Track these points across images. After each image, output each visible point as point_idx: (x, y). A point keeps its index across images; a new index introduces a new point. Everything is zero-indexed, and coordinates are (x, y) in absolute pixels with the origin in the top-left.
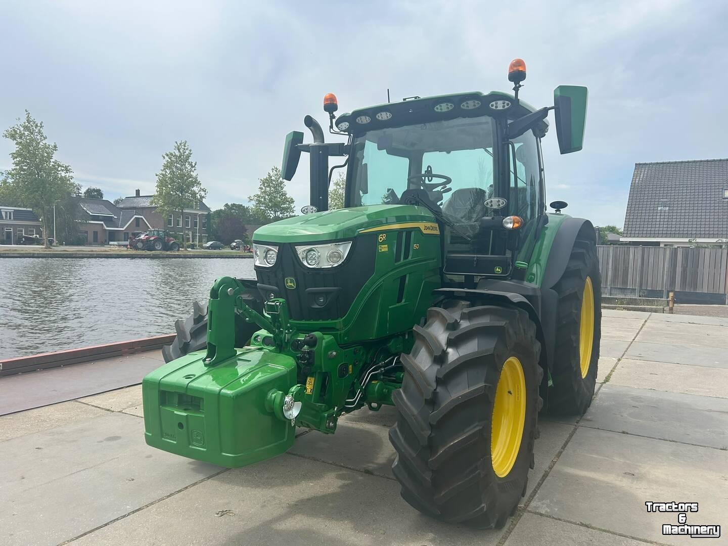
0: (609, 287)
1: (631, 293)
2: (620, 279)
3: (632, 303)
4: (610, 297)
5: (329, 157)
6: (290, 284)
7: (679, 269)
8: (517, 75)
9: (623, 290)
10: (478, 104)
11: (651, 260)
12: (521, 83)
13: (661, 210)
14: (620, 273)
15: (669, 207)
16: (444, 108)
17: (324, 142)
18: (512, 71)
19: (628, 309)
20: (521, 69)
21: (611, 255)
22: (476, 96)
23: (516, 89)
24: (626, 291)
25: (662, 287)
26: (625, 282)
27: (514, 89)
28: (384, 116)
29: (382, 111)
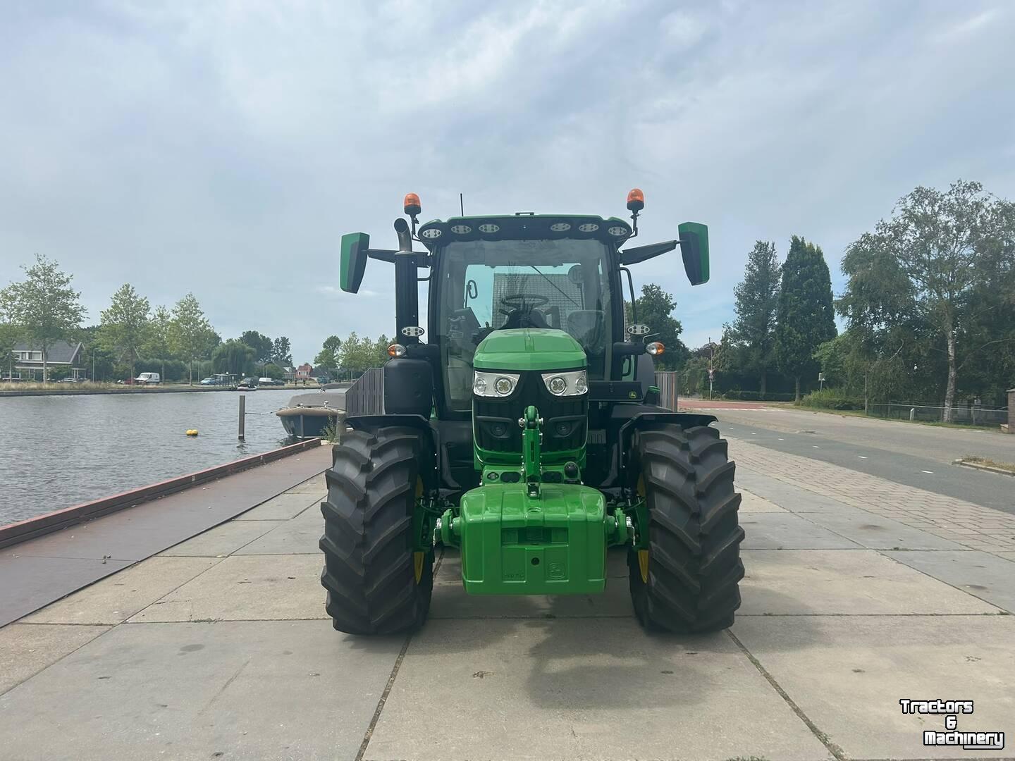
5: (418, 268)
8: (636, 205)
10: (595, 228)
12: (639, 212)
16: (561, 227)
17: (411, 251)
18: (631, 199)
20: (638, 198)
22: (596, 220)
23: (634, 217)
27: (632, 217)
28: (489, 228)
29: (490, 223)
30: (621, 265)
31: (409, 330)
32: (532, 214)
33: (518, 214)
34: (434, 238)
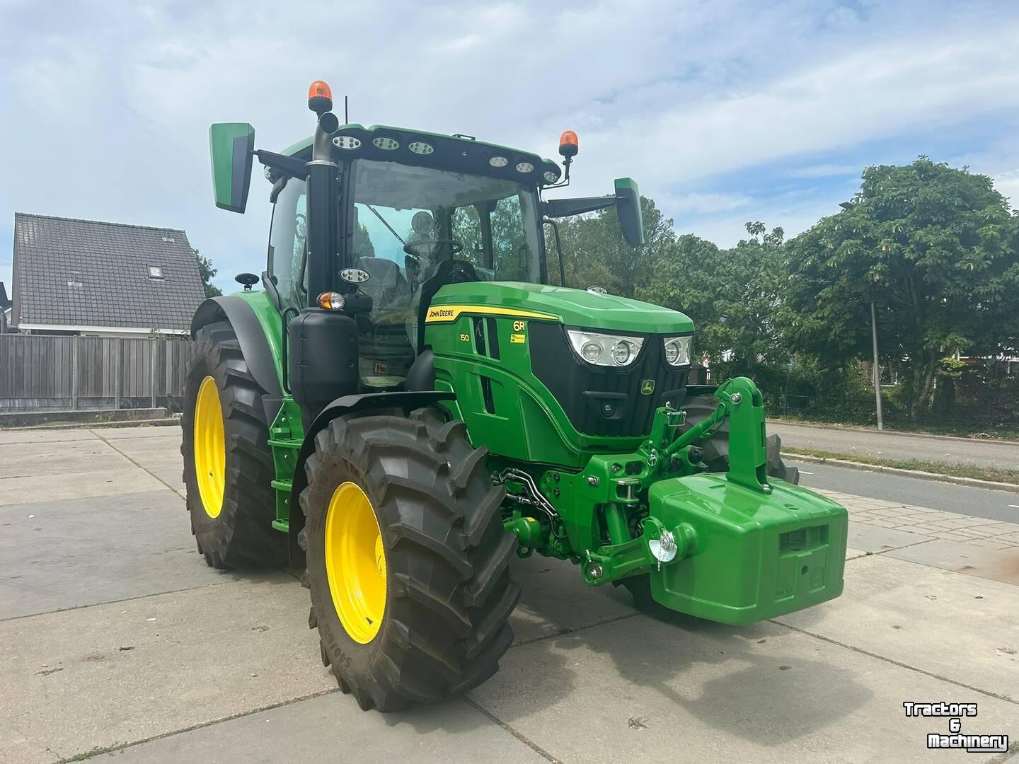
0: (74, 398)
1: (108, 403)
2: (91, 383)
3: (118, 417)
4: (77, 411)
6: (647, 388)
7: (169, 370)
9: (97, 400)
10: (530, 169)
11: (133, 357)
13: (72, 286)
14: (91, 375)
15: (83, 282)
16: (499, 162)
19: (117, 426)
20: (572, 142)
21: (75, 349)
24: (100, 402)
25: (150, 394)
26: (98, 388)
27: (564, 163)
28: (421, 148)
29: (423, 142)
30: (546, 217)
31: (350, 273)
32: (474, 138)
33: (459, 136)
34: (348, 150)
